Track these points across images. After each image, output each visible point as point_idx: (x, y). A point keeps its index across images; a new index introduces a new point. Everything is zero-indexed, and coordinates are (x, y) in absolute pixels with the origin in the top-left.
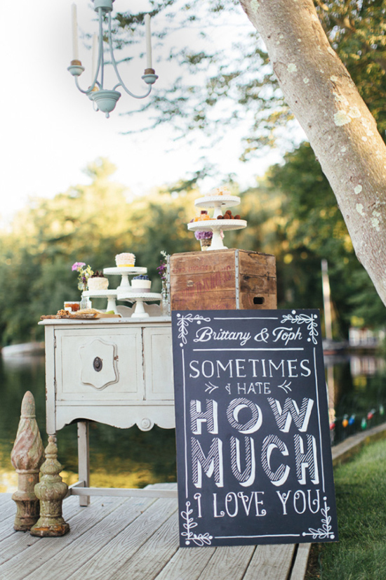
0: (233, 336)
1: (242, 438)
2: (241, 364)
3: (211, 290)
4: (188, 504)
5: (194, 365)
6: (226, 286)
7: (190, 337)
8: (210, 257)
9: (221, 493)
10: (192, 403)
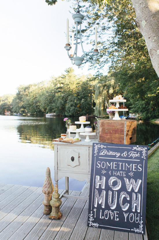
0: (114, 154)
2: (115, 164)
3: (114, 135)
4: (91, 212)
5: (99, 163)
6: (121, 134)
7: (98, 153)
8: (115, 123)
9: (103, 210)
10: (97, 176)
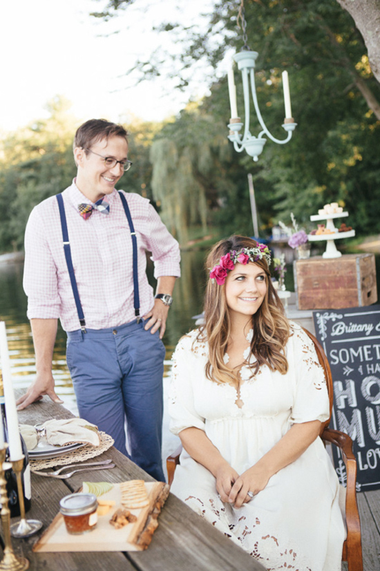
0: (360, 328)
1: (374, 407)
2: (368, 349)
3: (334, 290)
4: (340, 462)
5: (334, 353)
6: (349, 287)
7: (329, 331)
8: (333, 264)
9: (364, 451)
10: (336, 383)
